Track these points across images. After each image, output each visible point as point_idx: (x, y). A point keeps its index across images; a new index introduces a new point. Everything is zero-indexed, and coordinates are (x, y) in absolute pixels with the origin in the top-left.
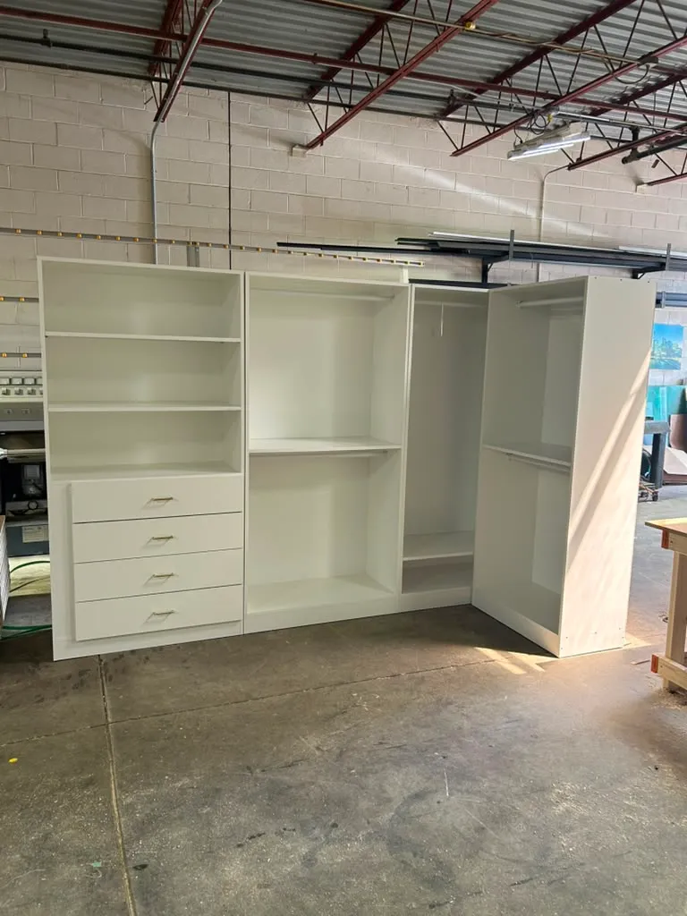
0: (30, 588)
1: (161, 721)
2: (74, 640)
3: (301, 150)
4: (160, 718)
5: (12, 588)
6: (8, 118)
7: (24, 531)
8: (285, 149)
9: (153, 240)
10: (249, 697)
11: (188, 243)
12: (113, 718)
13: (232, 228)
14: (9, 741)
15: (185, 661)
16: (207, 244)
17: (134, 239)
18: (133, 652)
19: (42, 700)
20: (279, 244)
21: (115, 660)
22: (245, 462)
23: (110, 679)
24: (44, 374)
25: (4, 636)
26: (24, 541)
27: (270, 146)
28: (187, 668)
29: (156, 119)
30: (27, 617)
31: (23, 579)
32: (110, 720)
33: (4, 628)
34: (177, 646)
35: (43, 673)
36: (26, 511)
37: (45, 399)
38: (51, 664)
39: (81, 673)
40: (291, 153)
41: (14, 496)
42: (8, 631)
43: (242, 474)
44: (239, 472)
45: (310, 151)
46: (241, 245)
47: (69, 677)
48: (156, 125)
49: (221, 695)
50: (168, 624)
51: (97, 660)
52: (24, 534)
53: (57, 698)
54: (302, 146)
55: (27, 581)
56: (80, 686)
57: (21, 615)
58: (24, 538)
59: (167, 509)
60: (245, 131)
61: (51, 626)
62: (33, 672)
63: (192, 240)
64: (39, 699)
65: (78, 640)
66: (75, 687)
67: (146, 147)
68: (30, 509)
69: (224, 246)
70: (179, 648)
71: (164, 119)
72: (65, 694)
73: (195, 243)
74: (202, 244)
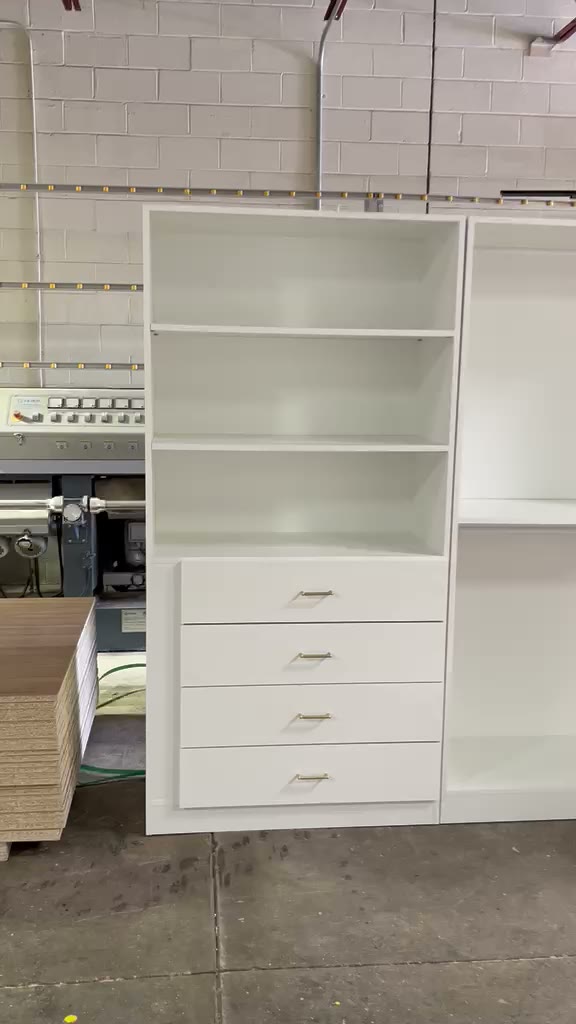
0: (124, 704)
1: (303, 980)
2: (176, 807)
3: (545, 45)
4: (303, 973)
5: (101, 702)
6: (127, 36)
7: (124, 616)
8: (518, 45)
9: (315, 194)
10: (453, 954)
11: (367, 195)
12: (228, 960)
13: (432, 174)
14: (68, 980)
15: (344, 864)
16: (395, 196)
17: (288, 193)
18: (263, 834)
19: (123, 906)
20: (504, 193)
21: (236, 845)
22: (450, 539)
23: (227, 883)
24: (148, 392)
25: (83, 782)
26: (124, 631)
27: (494, 43)
28: (348, 877)
29: (328, 17)
30: (114, 751)
31: (118, 687)
32: (222, 964)
33: (83, 767)
34: (333, 832)
35: (130, 857)
36: (129, 586)
37: (146, 429)
38: (141, 840)
39: (185, 863)
40: (528, 52)
41: (115, 564)
42: (88, 772)
43: (445, 558)
44: (440, 553)
45: (558, 47)
46: (447, 194)
47: (167, 868)
48: (329, 25)
49: (404, 942)
50: (320, 793)
51: (210, 843)
52: (123, 621)
53: (146, 905)
54: (546, 39)
55: (121, 693)
56: (180, 887)
57: (107, 747)
58: (123, 626)
59: (323, 609)
60: (460, 24)
61: (144, 772)
62: (115, 852)
63: (372, 191)
64: (120, 902)
65: (182, 806)
66: (174, 889)
67: (311, 61)
68: (133, 584)
69: (421, 197)
70: (334, 836)
71: (339, 14)
72: (157, 900)
73: (377, 195)
74: (387, 195)
